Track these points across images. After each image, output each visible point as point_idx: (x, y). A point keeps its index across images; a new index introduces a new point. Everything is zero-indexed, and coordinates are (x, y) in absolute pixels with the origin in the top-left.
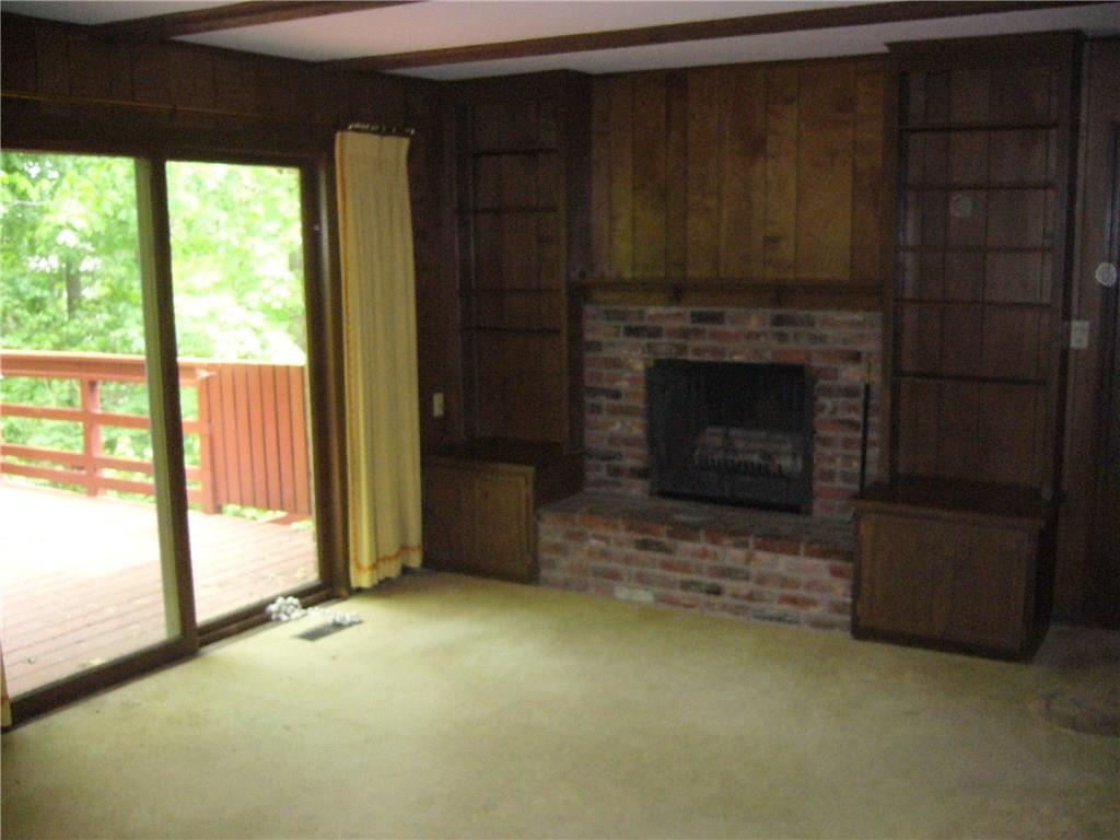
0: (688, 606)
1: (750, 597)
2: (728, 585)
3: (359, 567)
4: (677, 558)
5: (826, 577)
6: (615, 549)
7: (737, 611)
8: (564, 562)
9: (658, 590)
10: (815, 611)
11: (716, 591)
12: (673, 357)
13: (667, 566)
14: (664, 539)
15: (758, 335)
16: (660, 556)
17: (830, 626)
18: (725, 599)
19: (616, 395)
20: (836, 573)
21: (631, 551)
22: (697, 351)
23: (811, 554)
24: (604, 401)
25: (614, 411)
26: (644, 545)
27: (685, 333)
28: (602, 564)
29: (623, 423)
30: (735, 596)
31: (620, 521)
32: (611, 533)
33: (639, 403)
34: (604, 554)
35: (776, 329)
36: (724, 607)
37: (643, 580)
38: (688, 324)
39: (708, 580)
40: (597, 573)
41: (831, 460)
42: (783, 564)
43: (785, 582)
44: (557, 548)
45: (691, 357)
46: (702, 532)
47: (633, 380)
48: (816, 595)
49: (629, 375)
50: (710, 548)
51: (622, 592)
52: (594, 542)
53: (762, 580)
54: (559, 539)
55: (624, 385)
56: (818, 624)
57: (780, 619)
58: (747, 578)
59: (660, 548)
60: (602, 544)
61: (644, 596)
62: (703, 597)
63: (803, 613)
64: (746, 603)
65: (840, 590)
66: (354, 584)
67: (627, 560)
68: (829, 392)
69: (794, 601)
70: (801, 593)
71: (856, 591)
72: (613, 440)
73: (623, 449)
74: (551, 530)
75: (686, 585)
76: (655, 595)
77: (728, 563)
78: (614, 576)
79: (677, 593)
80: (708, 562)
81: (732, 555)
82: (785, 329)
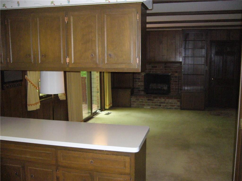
0: (156, 108)
1: (165, 106)
2: (162, 104)
3: (106, 106)
4: (154, 101)
5: (177, 102)
6: (144, 101)
7: (163, 108)
8: (135, 104)
9: (151, 106)
10: (175, 107)
11: (160, 106)
12: (148, 73)
13: (153, 103)
14: (152, 99)
15: (162, 69)
16: (151, 101)
17: (177, 109)
18: (162, 107)
19: (139, 79)
20: (178, 101)
21: (147, 101)
22: (153, 72)
23: (174, 99)
24: (137, 80)
25: (139, 81)
26: (149, 100)
27: (150, 69)
28: (142, 103)
29: (141, 83)
30: (163, 106)
31: (145, 97)
32: (143, 99)
33: (143, 80)
34: (142, 102)
35: (165, 68)
36: (162, 108)
37: (149, 105)
38: (151, 68)
39: (159, 104)
40: (141, 105)
41: (173, 87)
42: (170, 101)
43: (170, 103)
44: (134, 102)
45: (151, 73)
46: (158, 97)
47: (142, 77)
48: (175, 105)
49: (142, 76)
50: (159, 99)
51: (145, 107)
52: (140, 100)
53: (167, 103)
54: (134, 100)
55: (140, 77)
56: (175, 109)
57: (170, 109)
58: (165, 103)
59: (151, 100)
60: (142, 100)
61: (149, 107)
62: (158, 107)
63: (173, 107)
64: (165, 107)
65: (179, 104)
66: (106, 108)
67: (146, 102)
68: (173, 77)
69: (172, 106)
70: (173, 105)
71: (181, 103)
72: (139, 86)
73: (141, 87)
74: (133, 99)
75: (155, 105)
76: (150, 107)
77: (162, 101)
78: (144, 105)
79: (154, 106)
80: (159, 101)
81: (163, 100)
82: (166, 68)
